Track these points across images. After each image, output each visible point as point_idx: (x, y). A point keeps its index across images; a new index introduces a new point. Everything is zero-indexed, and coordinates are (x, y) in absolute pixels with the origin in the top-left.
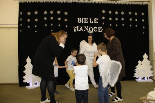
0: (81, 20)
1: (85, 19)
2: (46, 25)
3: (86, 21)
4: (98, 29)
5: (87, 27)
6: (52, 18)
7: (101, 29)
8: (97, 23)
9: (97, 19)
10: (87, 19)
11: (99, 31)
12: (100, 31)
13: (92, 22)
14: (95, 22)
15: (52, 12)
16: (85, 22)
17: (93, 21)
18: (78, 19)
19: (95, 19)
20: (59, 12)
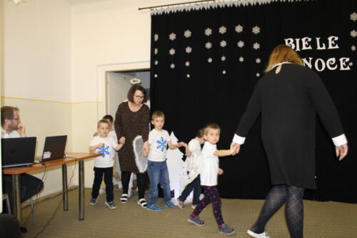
0: (295, 43)
1: (304, 40)
2: (210, 60)
3: (307, 46)
4: (338, 62)
5: (311, 59)
6: (223, 44)
7: (347, 63)
8: (337, 47)
9: (336, 38)
10: (310, 40)
11: (342, 68)
12: (344, 67)
13: (321, 46)
14: (330, 47)
15: (223, 30)
16: (304, 48)
17: (324, 45)
18: (286, 40)
19: (330, 39)
20: (239, 29)
